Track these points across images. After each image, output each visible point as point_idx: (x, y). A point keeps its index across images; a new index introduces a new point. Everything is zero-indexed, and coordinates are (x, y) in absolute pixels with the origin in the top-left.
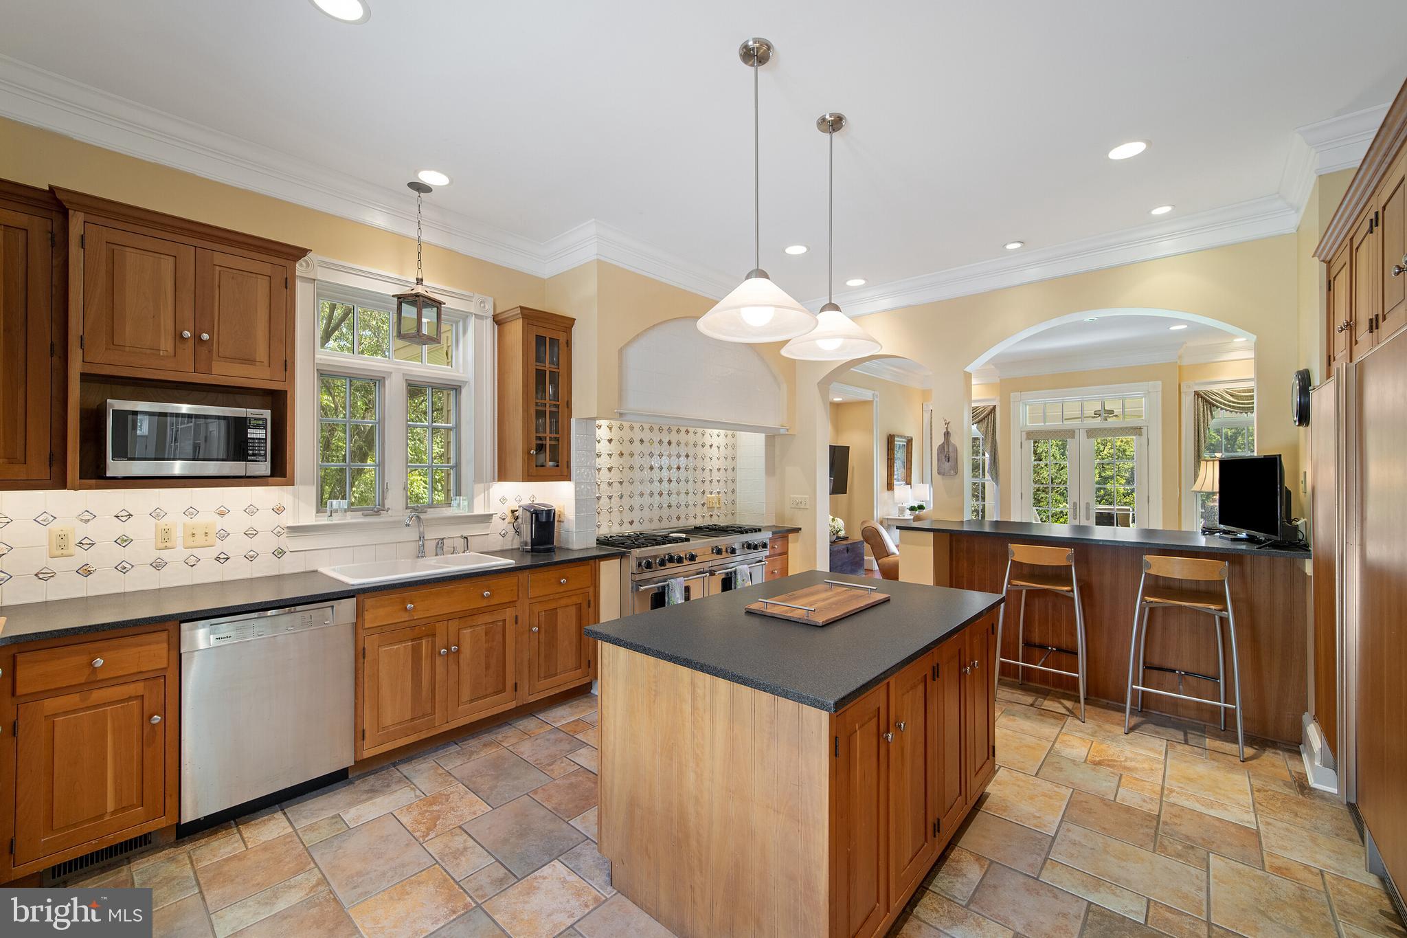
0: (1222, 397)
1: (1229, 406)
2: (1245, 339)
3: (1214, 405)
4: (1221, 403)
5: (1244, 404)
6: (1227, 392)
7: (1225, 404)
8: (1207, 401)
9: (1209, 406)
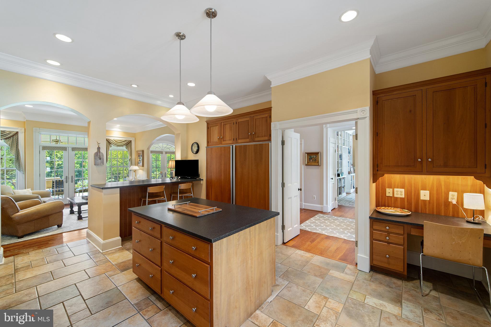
0: (113, 141)
1: (115, 144)
2: (120, 126)
3: (111, 143)
4: (112, 143)
5: (119, 144)
6: (114, 140)
7: (113, 143)
8: (109, 142)
9: (109, 143)
